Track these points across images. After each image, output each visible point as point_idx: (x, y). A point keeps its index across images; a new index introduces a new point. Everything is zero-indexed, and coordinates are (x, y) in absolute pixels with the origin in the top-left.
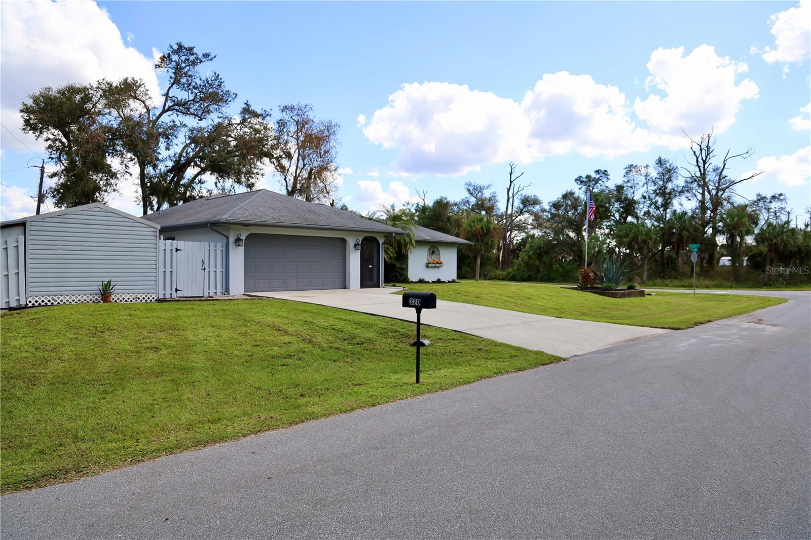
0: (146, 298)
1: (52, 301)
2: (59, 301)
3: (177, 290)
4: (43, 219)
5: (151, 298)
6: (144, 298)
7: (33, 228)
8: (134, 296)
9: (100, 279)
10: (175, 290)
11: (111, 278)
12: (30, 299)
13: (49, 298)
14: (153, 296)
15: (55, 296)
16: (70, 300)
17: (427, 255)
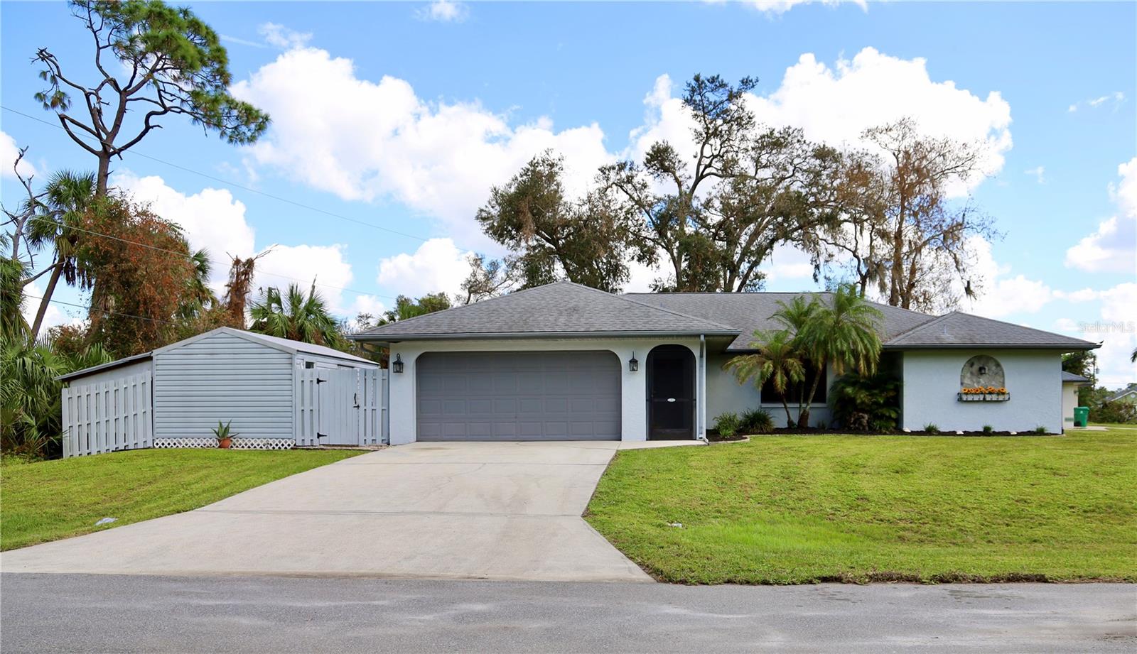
0: (280, 445)
1: (177, 444)
2: (184, 444)
3: (319, 436)
4: (168, 351)
5: (286, 445)
6: (277, 445)
7: (159, 362)
8: (265, 441)
9: (217, 419)
10: (316, 436)
11: (230, 419)
12: (157, 441)
13: (175, 441)
14: (289, 442)
15: (181, 438)
16: (196, 444)
17: (963, 377)
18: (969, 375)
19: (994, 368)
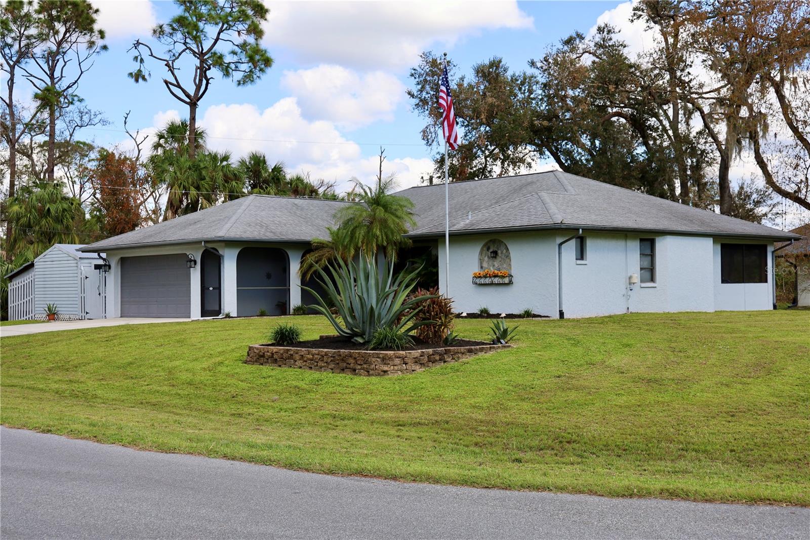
2: (44, 318)
3: (87, 313)
4: (39, 260)
6: (73, 319)
7: (36, 267)
8: (69, 317)
12: (36, 316)
14: (77, 317)
17: (481, 261)
18: (486, 259)
19: (505, 251)
